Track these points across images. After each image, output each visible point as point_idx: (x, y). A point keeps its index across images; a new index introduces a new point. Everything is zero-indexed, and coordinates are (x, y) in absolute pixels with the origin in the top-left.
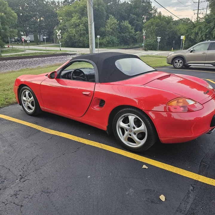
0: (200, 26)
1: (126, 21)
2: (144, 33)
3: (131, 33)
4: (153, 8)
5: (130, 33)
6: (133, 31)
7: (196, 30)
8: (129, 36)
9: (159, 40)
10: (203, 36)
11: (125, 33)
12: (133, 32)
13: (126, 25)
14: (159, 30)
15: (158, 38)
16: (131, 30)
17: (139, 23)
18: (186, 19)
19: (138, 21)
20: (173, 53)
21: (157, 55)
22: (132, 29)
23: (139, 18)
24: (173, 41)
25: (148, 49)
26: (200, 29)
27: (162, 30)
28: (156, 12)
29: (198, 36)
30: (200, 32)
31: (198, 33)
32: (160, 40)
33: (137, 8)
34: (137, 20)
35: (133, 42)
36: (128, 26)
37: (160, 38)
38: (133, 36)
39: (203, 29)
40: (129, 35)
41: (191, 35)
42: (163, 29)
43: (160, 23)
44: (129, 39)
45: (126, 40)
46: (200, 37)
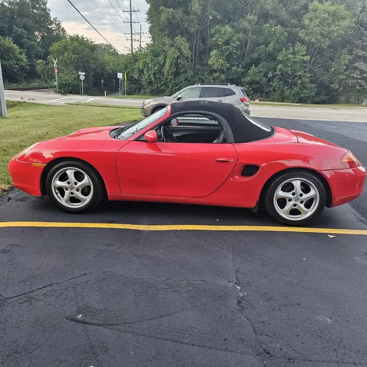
0: (145, 60)
1: (7, 38)
2: (55, 64)
3: (21, 60)
4: (52, 20)
5: (18, 60)
6: (24, 57)
7: (140, 65)
8: (17, 66)
9: (82, 78)
10: (150, 75)
11: (9, 60)
12: (25, 59)
13: (7, 44)
14: (79, 61)
15: (80, 73)
16: (19, 56)
17: (32, 43)
18: (107, 45)
19: (30, 40)
20: (152, 100)
21: (95, 103)
22: (21, 53)
23: (31, 36)
24: (101, 79)
25: (64, 91)
26: (145, 64)
27: (85, 61)
28: (60, 27)
29: (144, 75)
30: (146, 69)
31: (143, 70)
32: (84, 77)
33: (24, 16)
34: (28, 38)
35: (25, 78)
36: (12, 48)
37: (84, 73)
38: (24, 66)
39: (150, 65)
40: (16, 64)
41: (133, 73)
42: (86, 59)
43: (80, 49)
44: (18, 71)
45: (11, 73)
46: (146, 77)
